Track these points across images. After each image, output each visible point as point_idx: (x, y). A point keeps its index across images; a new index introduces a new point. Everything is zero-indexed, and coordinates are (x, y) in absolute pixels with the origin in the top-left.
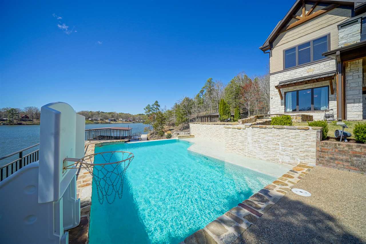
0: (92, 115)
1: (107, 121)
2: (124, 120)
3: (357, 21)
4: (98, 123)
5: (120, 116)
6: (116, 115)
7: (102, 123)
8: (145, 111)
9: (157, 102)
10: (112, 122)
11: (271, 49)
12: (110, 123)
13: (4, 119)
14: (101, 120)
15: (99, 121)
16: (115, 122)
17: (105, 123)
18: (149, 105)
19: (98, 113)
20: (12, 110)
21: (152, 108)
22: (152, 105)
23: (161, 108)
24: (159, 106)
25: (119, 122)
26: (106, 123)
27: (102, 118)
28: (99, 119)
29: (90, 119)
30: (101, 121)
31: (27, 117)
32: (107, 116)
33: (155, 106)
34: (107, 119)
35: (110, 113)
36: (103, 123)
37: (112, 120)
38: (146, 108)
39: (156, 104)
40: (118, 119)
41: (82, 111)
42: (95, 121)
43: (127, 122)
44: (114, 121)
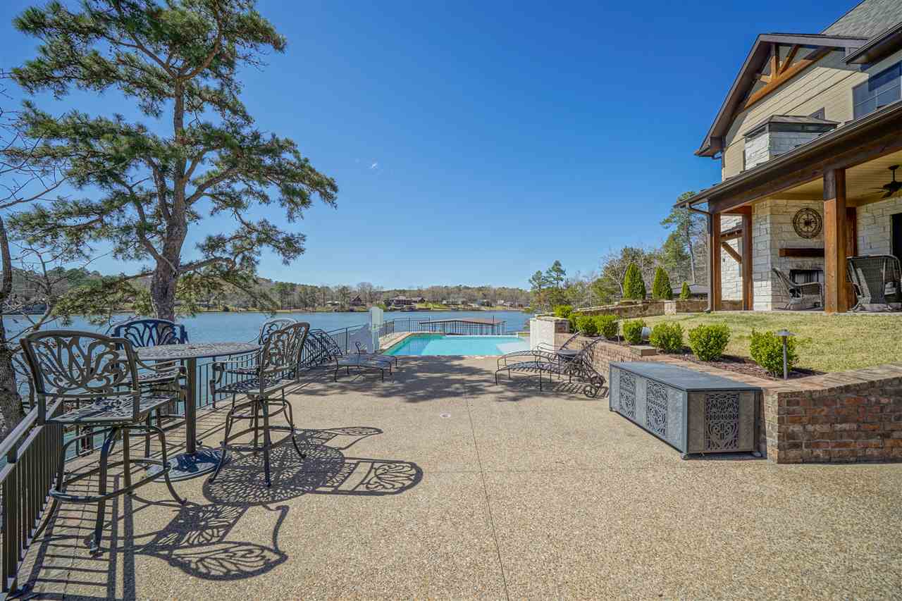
0: (448, 294)
1: (474, 306)
2: (508, 304)
3: (764, 129)
4: (457, 310)
5: (500, 294)
6: (492, 292)
7: (464, 310)
8: (532, 285)
9: (557, 264)
10: (483, 308)
11: (722, 151)
12: (479, 310)
13: (336, 302)
14: (463, 303)
15: (459, 306)
16: (488, 308)
17: (470, 310)
18: (539, 272)
19: (459, 289)
20: (344, 288)
21: (545, 279)
22: (547, 272)
23: (567, 276)
24: (563, 272)
25: (499, 308)
26: (473, 310)
27: (465, 300)
28: (460, 303)
29: (444, 302)
30: (462, 306)
31: (359, 299)
32: (474, 296)
33: (554, 274)
34: (474, 301)
35: (480, 289)
36: (467, 310)
37: (483, 305)
38: (533, 278)
39: (555, 268)
40: (495, 301)
41: (433, 288)
42: (453, 307)
43: (515, 307)
44: (488, 306)
